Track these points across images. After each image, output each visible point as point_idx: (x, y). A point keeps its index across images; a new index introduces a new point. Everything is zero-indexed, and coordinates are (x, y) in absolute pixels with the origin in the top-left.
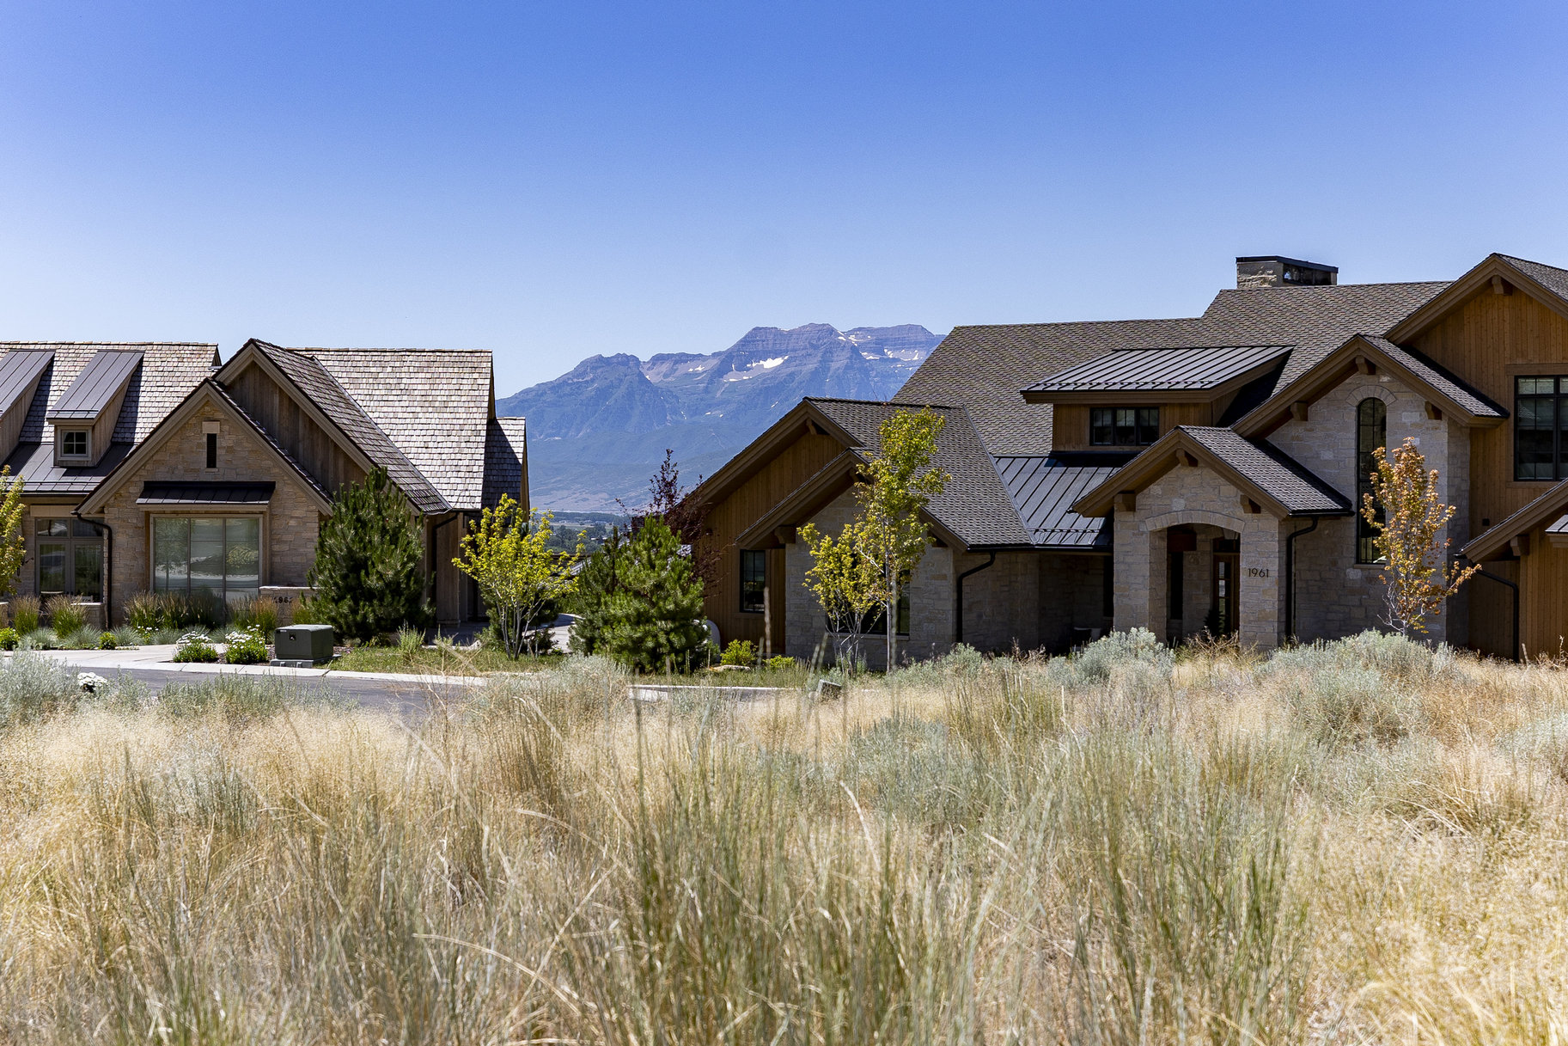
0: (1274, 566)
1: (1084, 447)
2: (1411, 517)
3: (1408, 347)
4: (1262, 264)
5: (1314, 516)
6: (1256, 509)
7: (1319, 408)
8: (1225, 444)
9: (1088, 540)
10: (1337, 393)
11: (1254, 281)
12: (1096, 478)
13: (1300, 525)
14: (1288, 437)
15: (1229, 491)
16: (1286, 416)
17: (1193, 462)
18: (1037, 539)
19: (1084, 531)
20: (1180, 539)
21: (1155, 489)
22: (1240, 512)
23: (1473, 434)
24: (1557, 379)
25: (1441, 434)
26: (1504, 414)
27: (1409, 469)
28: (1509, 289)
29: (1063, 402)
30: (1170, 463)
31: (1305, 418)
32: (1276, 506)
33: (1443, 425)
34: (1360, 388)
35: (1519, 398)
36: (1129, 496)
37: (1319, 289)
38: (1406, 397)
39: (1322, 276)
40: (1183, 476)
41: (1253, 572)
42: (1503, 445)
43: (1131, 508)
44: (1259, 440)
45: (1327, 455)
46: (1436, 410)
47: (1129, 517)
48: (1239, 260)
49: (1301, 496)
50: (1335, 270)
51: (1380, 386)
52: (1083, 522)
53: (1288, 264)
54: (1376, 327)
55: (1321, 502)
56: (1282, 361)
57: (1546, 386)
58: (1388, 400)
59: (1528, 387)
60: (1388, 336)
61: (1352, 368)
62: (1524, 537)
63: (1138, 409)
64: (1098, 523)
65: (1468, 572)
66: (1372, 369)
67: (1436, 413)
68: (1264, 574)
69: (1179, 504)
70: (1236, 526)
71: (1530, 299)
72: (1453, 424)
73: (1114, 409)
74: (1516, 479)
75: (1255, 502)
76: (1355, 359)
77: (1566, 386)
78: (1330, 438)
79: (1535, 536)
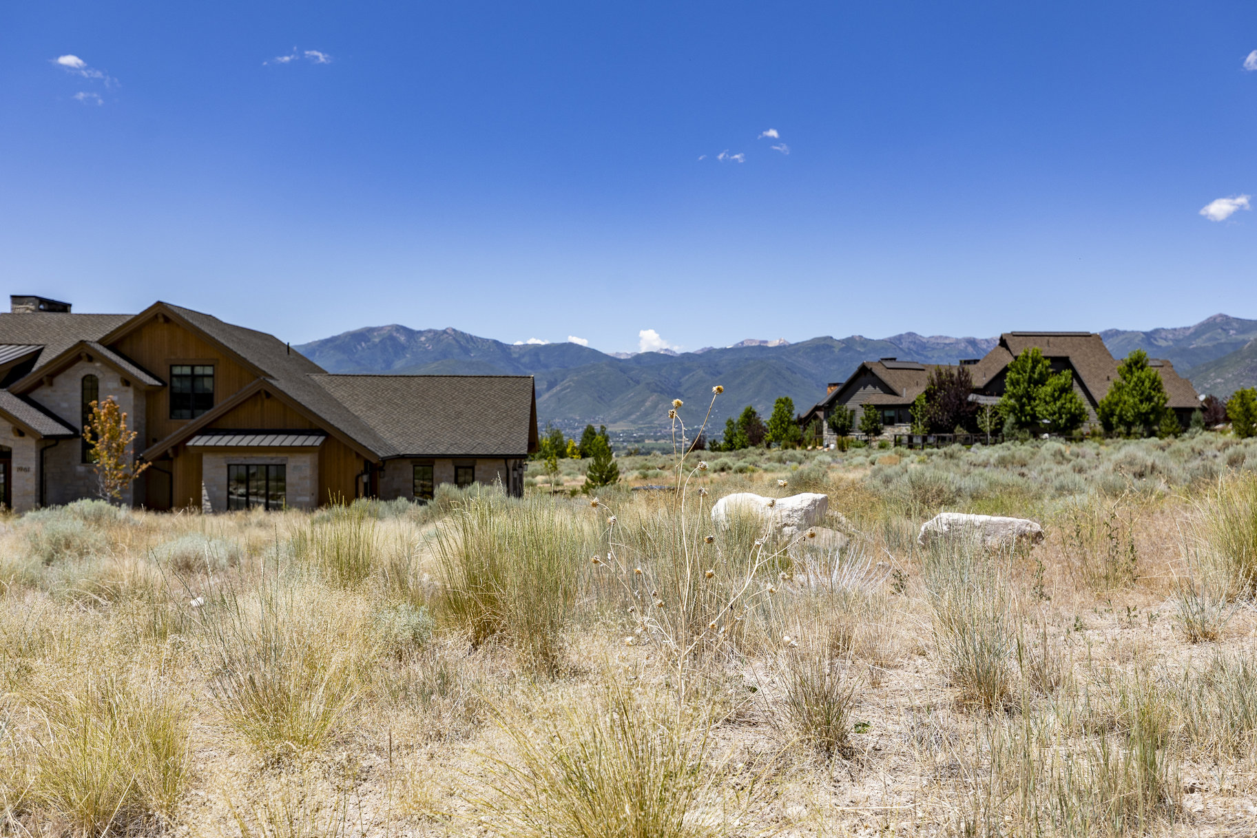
0: (33, 465)
2: (112, 438)
3: (113, 347)
4: (26, 300)
5: (57, 438)
6: (21, 434)
7: (60, 380)
8: (2, 398)
10: (70, 371)
11: (21, 309)
13: (48, 444)
14: (39, 395)
15: (6, 424)
16: (40, 384)
22: (12, 436)
23: (148, 394)
24: (193, 367)
25: (130, 394)
26: (164, 384)
27: (110, 413)
28: (167, 320)
31: (51, 384)
32: (33, 433)
33: (131, 389)
34: (84, 369)
35: (172, 376)
37: (60, 315)
38: (110, 375)
39: (64, 308)
41: (20, 469)
42: (164, 401)
44: (24, 396)
45: (65, 405)
46: (127, 381)
48: (13, 297)
49: (50, 427)
50: (70, 305)
51: (95, 369)
53: (42, 301)
54: (94, 336)
55: (61, 430)
56: (36, 355)
57: (187, 371)
58: (99, 376)
59: (177, 371)
60: (100, 342)
61: (78, 358)
62: (175, 448)
65: (144, 466)
66: (90, 359)
67: (126, 383)
68: (27, 470)
70: (9, 444)
71: (178, 326)
72: (137, 390)
74: (171, 418)
75: (21, 430)
76: (80, 353)
77: (199, 370)
78: (67, 396)
79: (180, 447)
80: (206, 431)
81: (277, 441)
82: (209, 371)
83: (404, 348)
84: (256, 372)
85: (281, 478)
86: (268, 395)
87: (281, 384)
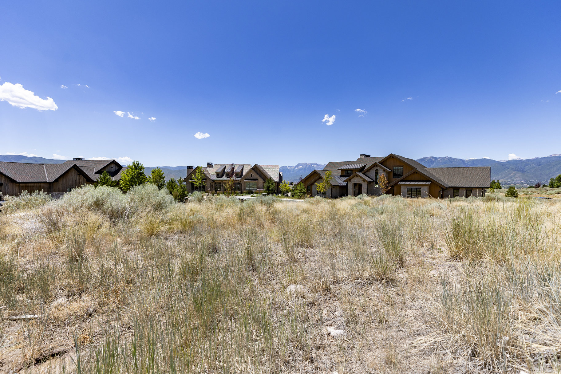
0: (366, 187)
1: (344, 175)
2: (383, 182)
3: (381, 164)
4: (363, 155)
5: (370, 182)
6: (364, 181)
7: (371, 171)
8: (360, 174)
9: (345, 185)
10: (373, 169)
11: (362, 157)
12: (346, 178)
13: (369, 183)
14: (367, 173)
15: (361, 179)
16: (367, 171)
17: (357, 176)
18: (340, 185)
19: (345, 184)
20: (355, 185)
21: (353, 179)
22: (362, 181)
23: (388, 173)
26: (392, 171)
28: (393, 157)
29: (342, 170)
30: (355, 176)
31: (369, 172)
32: (366, 181)
33: (385, 172)
34: (375, 168)
35: (393, 169)
36: (350, 180)
37: (369, 158)
38: (381, 169)
39: (369, 156)
40: (356, 178)
41: (364, 188)
42: (392, 175)
43: (350, 181)
44: (364, 174)
45: (372, 176)
46: (384, 170)
47: (350, 182)
48: (360, 155)
49: (369, 180)
51: (378, 168)
52: (345, 183)
53: (365, 155)
54: (377, 162)
55: (371, 180)
56: (365, 166)
57: (397, 168)
58: (379, 170)
59: (394, 168)
60: (379, 163)
62: (395, 184)
63: (350, 171)
64: (346, 183)
65: (390, 188)
66: (377, 166)
67: (384, 171)
69: (355, 181)
70: (362, 183)
71: (395, 159)
72: (386, 172)
73: (347, 171)
74: (394, 178)
75: (364, 180)
76: (375, 165)
77: (399, 168)
78: (372, 173)
79: (396, 184)
80: (402, 181)
81: (419, 183)
82: (402, 168)
83: (434, 162)
84: (413, 168)
85: (420, 191)
86: (417, 173)
87: (419, 170)
